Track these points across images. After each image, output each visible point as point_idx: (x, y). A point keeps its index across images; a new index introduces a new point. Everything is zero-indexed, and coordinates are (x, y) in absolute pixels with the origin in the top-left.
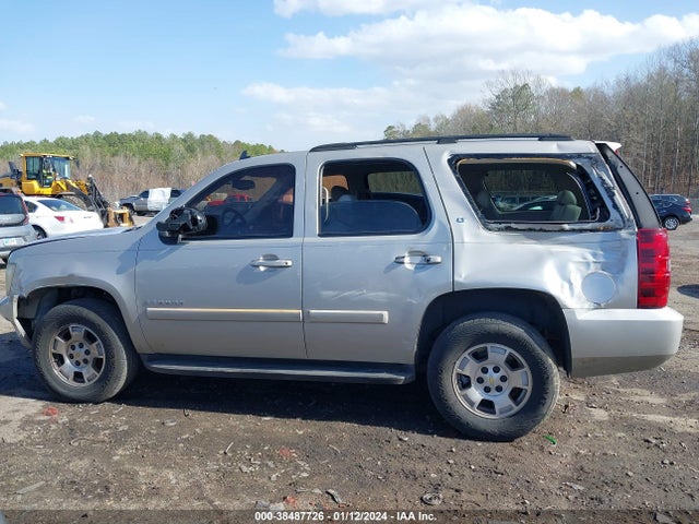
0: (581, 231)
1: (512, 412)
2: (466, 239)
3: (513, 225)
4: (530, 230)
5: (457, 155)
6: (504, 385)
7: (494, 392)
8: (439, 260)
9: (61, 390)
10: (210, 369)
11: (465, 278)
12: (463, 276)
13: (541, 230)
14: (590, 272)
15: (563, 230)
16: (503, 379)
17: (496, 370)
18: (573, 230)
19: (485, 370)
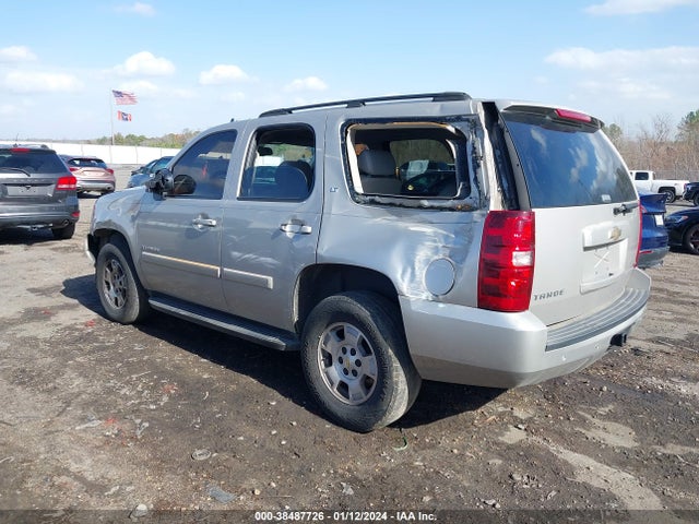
0: (442, 209)
1: (361, 401)
2: (333, 211)
3: (377, 198)
4: (391, 205)
5: (350, 120)
6: (358, 369)
7: (350, 375)
8: (309, 229)
9: (108, 310)
10: (174, 309)
11: (327, 251)
12: (326, 248)
13: (400, 206)
14: (436, 257)
15: (421, 207)
16: (358, 363)
17: (353, 353)
18: (432, 208)
19: (344, 351)
